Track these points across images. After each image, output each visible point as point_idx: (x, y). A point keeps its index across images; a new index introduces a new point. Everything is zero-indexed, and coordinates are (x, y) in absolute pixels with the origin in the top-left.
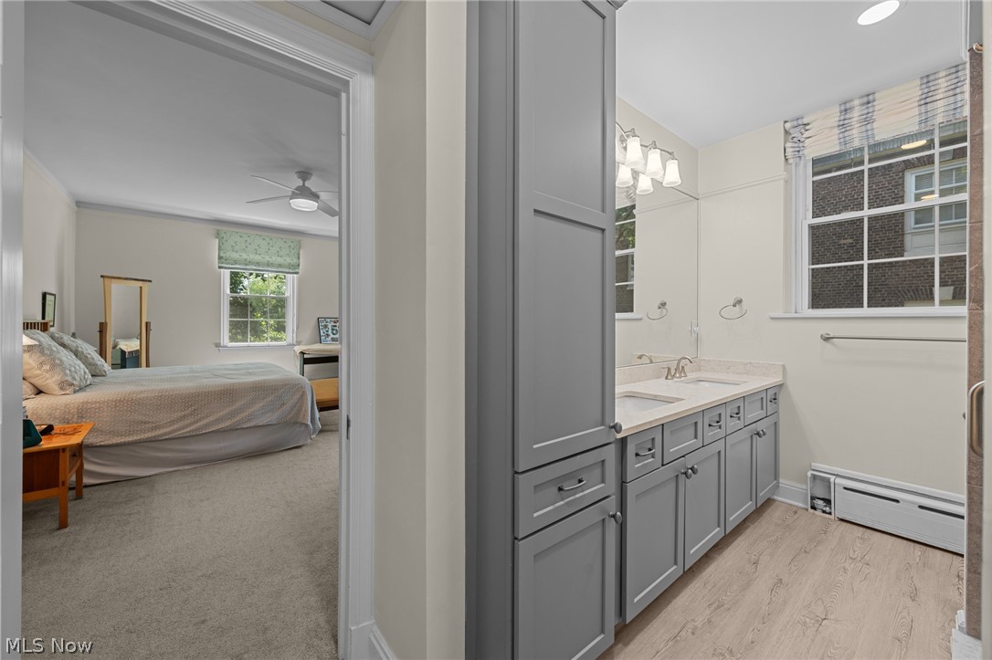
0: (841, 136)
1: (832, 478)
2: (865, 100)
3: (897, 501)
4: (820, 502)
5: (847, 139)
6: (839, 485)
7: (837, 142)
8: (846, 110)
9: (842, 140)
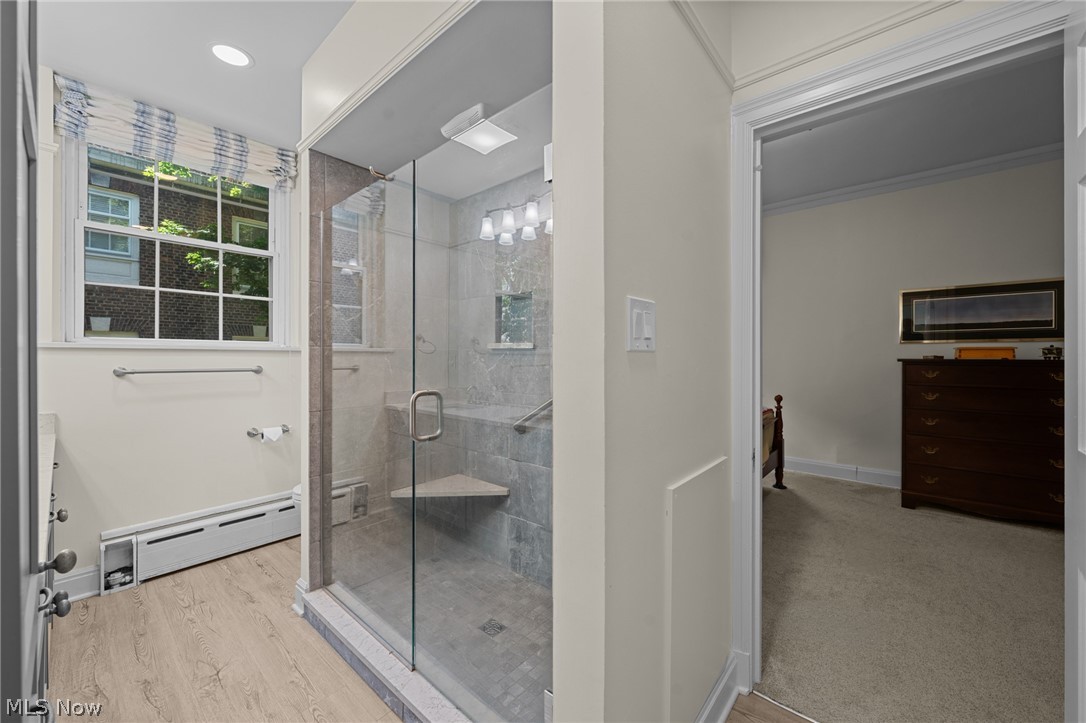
0: (139, 138)
1: (134, 539)
2: (166, 115)
3: (202, 530)
4: (119, 575)
5: (144, 146)
6: (142, 542)
7: (133, 143)
8: (144, 112)
9: (138, 144)
